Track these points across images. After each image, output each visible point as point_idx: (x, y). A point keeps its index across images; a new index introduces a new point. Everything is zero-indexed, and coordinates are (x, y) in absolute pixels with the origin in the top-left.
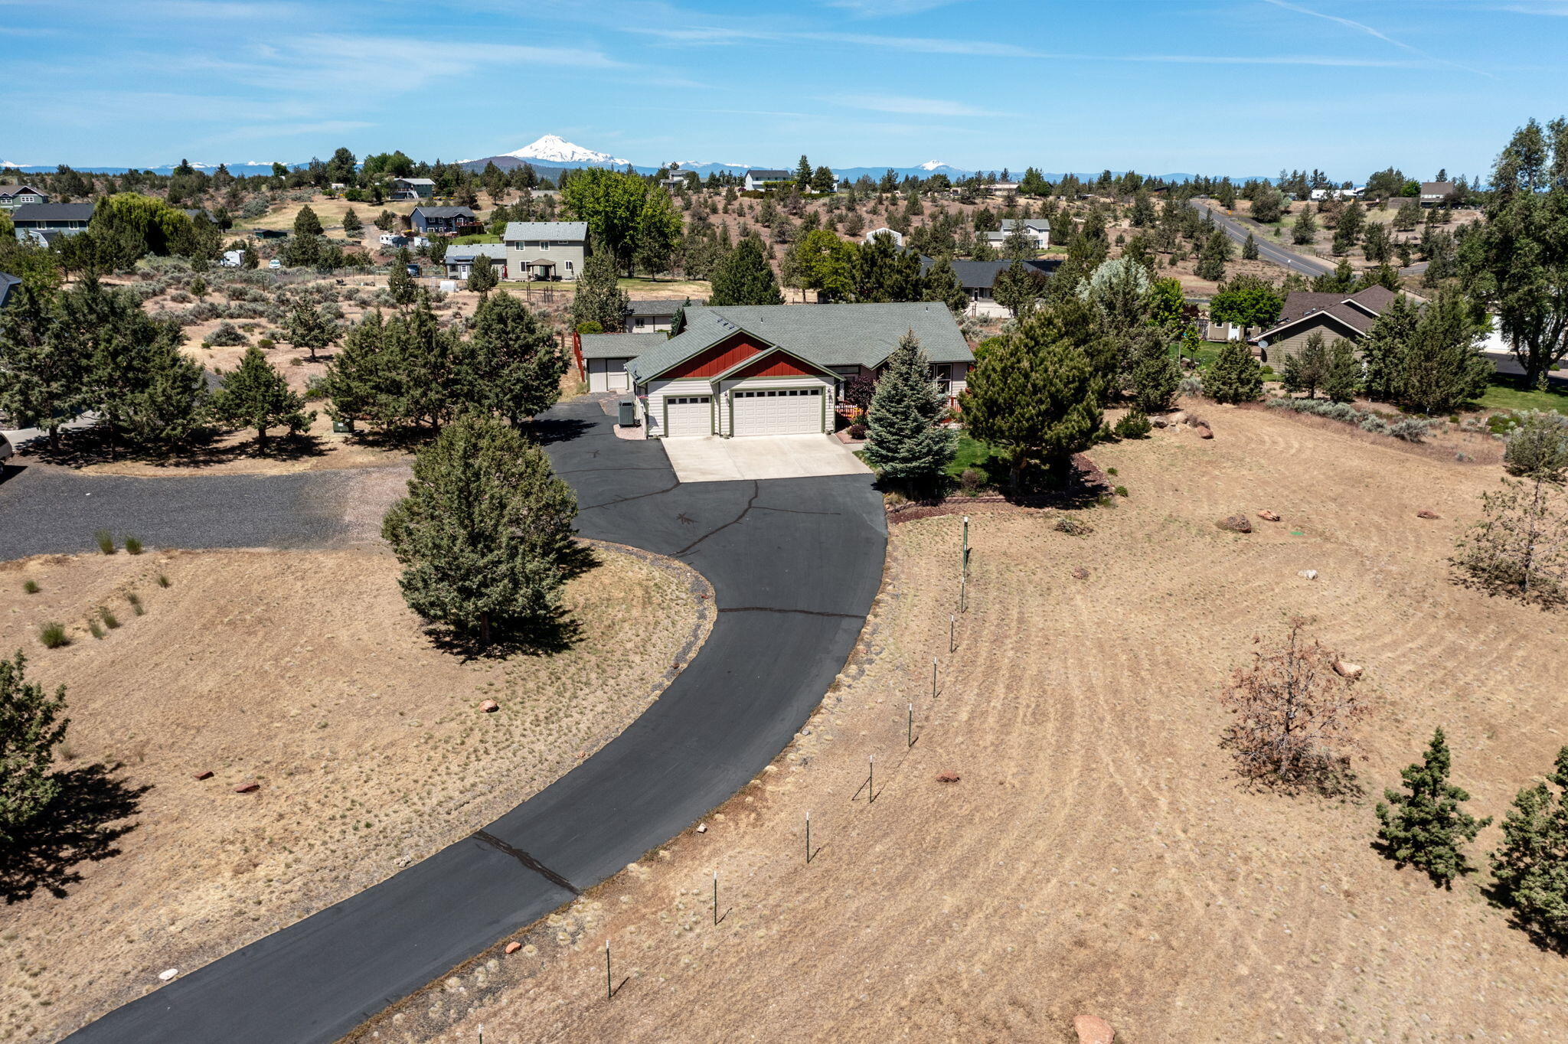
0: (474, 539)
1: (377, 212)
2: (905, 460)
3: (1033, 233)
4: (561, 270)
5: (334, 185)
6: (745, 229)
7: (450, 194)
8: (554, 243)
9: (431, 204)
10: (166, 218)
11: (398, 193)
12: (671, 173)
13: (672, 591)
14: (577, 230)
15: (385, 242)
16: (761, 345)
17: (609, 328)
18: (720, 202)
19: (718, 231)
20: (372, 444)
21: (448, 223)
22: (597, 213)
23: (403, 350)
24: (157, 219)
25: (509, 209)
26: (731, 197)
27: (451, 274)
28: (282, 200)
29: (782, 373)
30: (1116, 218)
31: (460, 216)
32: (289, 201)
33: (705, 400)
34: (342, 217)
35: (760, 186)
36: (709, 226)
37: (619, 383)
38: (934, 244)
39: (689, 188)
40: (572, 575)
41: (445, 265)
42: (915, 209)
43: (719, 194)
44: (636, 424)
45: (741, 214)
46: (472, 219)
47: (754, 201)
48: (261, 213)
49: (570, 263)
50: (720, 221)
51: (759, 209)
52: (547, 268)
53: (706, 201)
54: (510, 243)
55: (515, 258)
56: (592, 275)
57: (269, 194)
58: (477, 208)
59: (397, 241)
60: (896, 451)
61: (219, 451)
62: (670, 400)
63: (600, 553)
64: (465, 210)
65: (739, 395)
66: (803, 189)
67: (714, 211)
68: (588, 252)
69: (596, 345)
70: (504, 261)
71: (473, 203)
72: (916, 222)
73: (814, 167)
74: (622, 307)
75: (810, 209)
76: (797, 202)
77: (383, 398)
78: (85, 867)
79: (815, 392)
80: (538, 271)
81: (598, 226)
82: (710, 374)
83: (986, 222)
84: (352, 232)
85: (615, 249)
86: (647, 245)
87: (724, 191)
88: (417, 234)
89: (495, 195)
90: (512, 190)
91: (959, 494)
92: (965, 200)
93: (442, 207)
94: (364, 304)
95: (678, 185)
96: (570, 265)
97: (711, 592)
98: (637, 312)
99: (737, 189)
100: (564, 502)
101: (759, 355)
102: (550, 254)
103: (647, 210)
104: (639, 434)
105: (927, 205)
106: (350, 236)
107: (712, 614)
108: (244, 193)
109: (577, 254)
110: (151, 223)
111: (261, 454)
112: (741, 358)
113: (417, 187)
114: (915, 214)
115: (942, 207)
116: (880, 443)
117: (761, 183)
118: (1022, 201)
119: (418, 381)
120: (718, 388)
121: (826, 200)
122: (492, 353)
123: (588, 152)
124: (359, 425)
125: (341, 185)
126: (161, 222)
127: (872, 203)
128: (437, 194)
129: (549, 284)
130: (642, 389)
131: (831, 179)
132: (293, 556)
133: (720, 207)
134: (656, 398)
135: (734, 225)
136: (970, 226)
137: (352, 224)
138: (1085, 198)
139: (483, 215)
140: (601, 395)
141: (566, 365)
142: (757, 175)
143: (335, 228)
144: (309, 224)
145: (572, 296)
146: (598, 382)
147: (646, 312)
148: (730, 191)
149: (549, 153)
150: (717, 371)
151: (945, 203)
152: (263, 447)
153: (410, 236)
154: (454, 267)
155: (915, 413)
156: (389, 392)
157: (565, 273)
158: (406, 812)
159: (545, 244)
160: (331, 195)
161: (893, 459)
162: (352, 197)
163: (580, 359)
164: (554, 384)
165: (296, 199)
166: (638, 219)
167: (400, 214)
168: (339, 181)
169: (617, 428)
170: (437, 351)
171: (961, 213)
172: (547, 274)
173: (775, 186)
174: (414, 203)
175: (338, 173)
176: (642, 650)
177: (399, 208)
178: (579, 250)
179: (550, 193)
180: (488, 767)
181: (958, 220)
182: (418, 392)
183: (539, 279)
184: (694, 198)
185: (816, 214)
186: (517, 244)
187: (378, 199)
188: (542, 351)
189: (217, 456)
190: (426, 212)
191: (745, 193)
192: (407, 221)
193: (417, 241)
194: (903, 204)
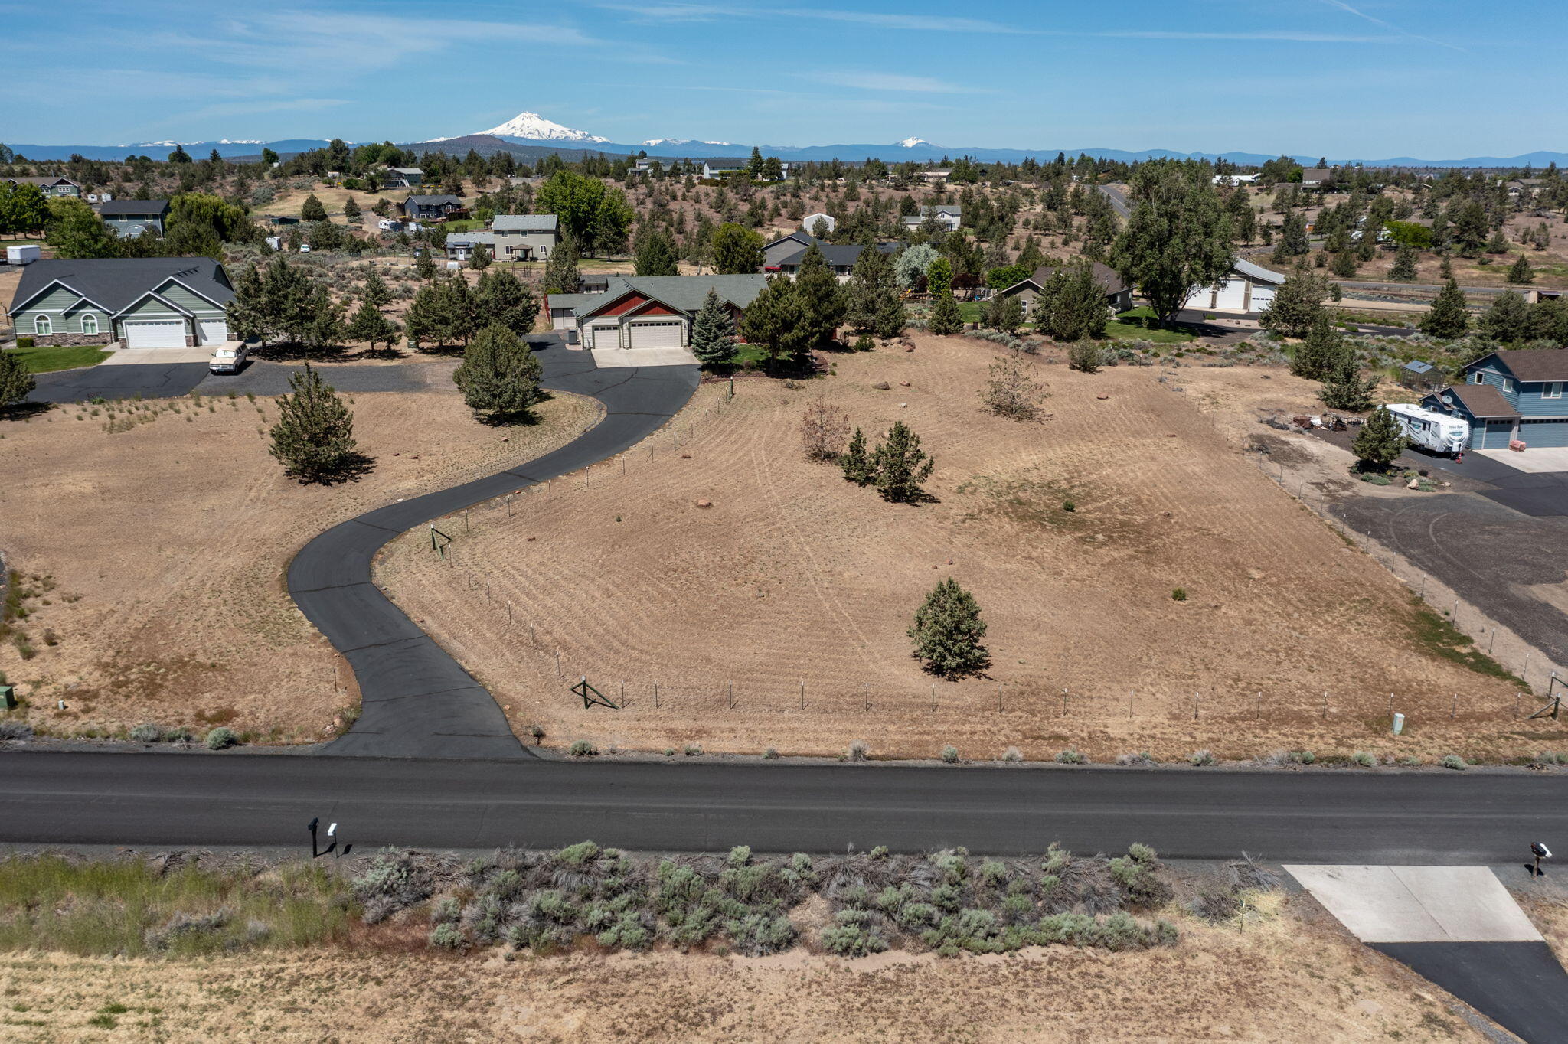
0: (497, 375)
1: (374, 199)
2: (710, 353)
3: (947, 217)
4: (538, 253)
5: (330, 174)
6: (699, 215)
7: (437, 182)
8: (532, 232)
9: (421, 193)
10: (226, 213)
11: (390, 181)
12: (638, 161)
13: (587, 407)
14: (549, 221)
15: (383, 227)
16: (646, 298)
17: (565, 291)
18: (679, 189)
19: (675, 217)
20: (431, 353)
21: (438, 209)
22: (565, 208)
23: (450, 300)
24: (219, 214)
25: (491, 197)
26: (690, 185)
27: (451, 256)
28: (287, 189)
29: (657, 313)
30: (1032, 203)
31: (449, 203)
32: (292, 189)
33: (615, 328)
34: (343, 204)
35: (716, 175)
36: (668, 212)
37: (571, 323)
38: (860, 228)
39: (653, 176)
40: (541, 401)
41: (444, 249)
42: (852, 195)
43: (680, 183)
44: (578, 343)
45: (698, 201)
46: (459, 206)
47: (710, 189)
48: (268, 200)
49: (543, 246)
50: (678, 207)
51: (713, 196)
52: (526, 251)
53: (667, 189)
54: (497, 232)
55: (501, 243)
56: (559, 256)
57: (272, 182)
58: (462, 195)
59: (394, 227)
60: (705, 348)
61: (348, 356)
62: (596, 328)
63: (554, 393)
64: (453, 198)
65: (634, 325)
66: (755, 177)
67: (674, 198)
68: (559, 238)
69: (557, 301)
70: (492, 246)
71: (458, 191)
72: (851, 208)
73: (765, 157)
74: (576, 279)
75: (758, 196)
76: (747, 190)
77: (439, 327)
78: (362, 475)
79: (676, 324)
80: (519, 253)
81: (566, 218)
82: (618, 313)
83: (909, 208)
84: (352, 218)
85: (580, 236)
86: (604, 233)
87: (683, 179)
88: (411, 220)
89: (478, 183)
90: (493, 178)
91: (741, 372)
92: (899, 187)
93: (431, 195)
94: (397, 278)
95: (644, 173)
96: (545, 249)
97: (605, 407)
98: (587, 282)
99: (695, 176)
100: (536, 367)
101: (645, 303)
102: (529, 240)
103: (604, 206)
104: (579, 348)
105: (863, 192)
106: (351, 222)
107: (604, 414)
108: (249, 182)
109: (549, 241)
110: (215, 216)
111: (373, 357)
112: (635, 305)
113: (408, 177)
114: (852, 200)
115: (877, 193)
116: (698, 345)
117: (717, 172)
118: (950, 187)
119: (458, 317)
120: (622, 321)
121: (773, 187)
122: (498, 301)
123: (566, 130)
124: (421, 345)
125: (336, 174)
126: (222, 215)
127: (815, 190)
128: (426, 182)
129: (528, 264)
130: (581, 323)
131: (779, 168)
132: (407, 395)
133: (679, 194)
134: (588, 327)
135: (689, 210)
136: (896, 211)
137: (352, 211)
138: (1008, 185)
139: (469, 201)
140: (560, 331)
141: (538, 309)
142: (714, 164)
143: (337, 214)
144: (315, 212)
145: (544, 272)
146: (559, 324)
147: (593, 282)
148: (689, 180)
149: (526, 131)
150: (622, 312)
151: (880, 189)
152: (373, 354)
153: (405, 222)
154: (453, 251)
155: (714, 329)
156: (440, 323)
157: (541, 255)
158: (475, 466)
159: (524, 232)
160: (330, 184)
161: (705, 353)
162: (350, 186)
163: (547, 309)
164: (531, 320)
165: (300, 187)
166: (597, 213)
167: (394, 201)
168: (334, 169)
169: (567, 345)
170: (468, 301)
171: (891, 199)
172: (526, 256)
173: (729, 174)
174: (405, 192)
175: (333, 163)
176: (571, 426)
177: (394, 196)
178: (552, 236)
179: (528, 181)
180: (506, 455)
181: (887, 206)
182: (458, 323)
183: (520, 259)
184: (657, 186)
185: (763, 201)
186: (503, 232)
187: (373, 187)
188: (524, 301)
189: (347, 358)
190: (418, 201)
191: (703, 181)
192: (401, 208)
193: (412, 227)
194: (842, 190)
